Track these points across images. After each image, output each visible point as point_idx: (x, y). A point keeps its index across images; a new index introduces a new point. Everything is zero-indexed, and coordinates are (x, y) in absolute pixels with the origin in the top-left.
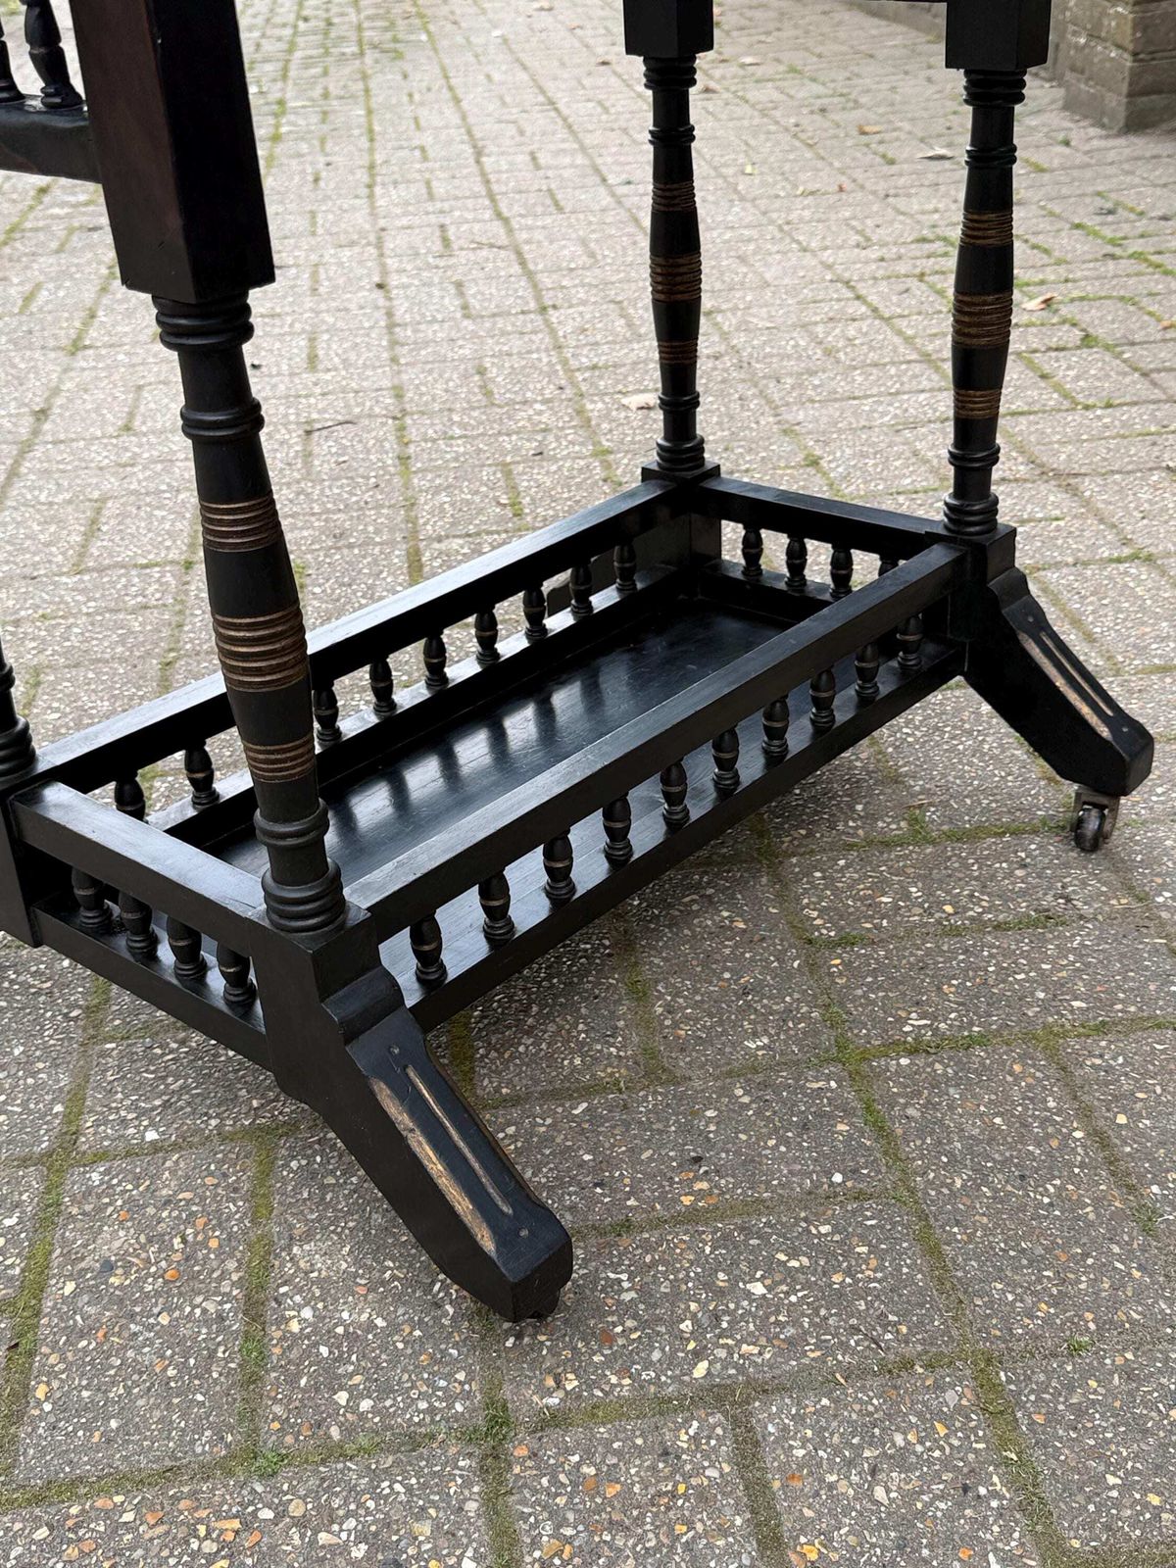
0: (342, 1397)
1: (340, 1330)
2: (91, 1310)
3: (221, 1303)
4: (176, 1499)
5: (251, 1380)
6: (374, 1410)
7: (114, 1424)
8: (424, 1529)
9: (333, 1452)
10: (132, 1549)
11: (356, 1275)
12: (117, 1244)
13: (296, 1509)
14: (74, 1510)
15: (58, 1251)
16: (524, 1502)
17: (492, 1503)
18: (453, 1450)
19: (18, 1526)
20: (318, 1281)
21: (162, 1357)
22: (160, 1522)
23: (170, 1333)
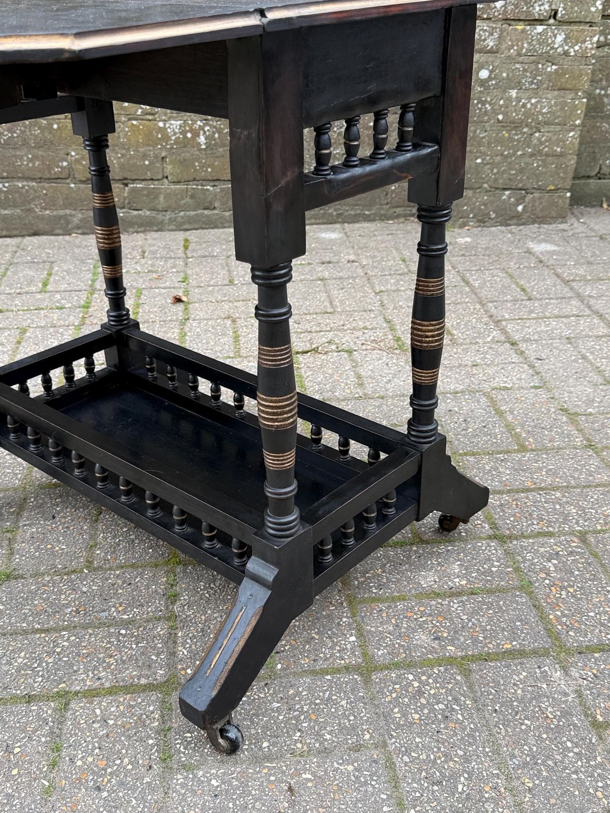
0: (494, 569)
1: (464, 572)
2: (462, 639)
3: (454, 603)
4: (548, 603)
5: (490, 592)
6: (498, 561)
7: (518, 623)
8: (542, 550)
9: (517, 570)
10: (571, 610)
11: (436, 570)
12: (423, 637)
13: (544, 575)
14: (559, 627)
15: (429, 656)
16: (527, 531)
17: (529, 537)
18: (510, 545)
19: (571, 640)
20: (440, 579)
21: (483, 616)
22: (558, 605)
23: (471, 615)
